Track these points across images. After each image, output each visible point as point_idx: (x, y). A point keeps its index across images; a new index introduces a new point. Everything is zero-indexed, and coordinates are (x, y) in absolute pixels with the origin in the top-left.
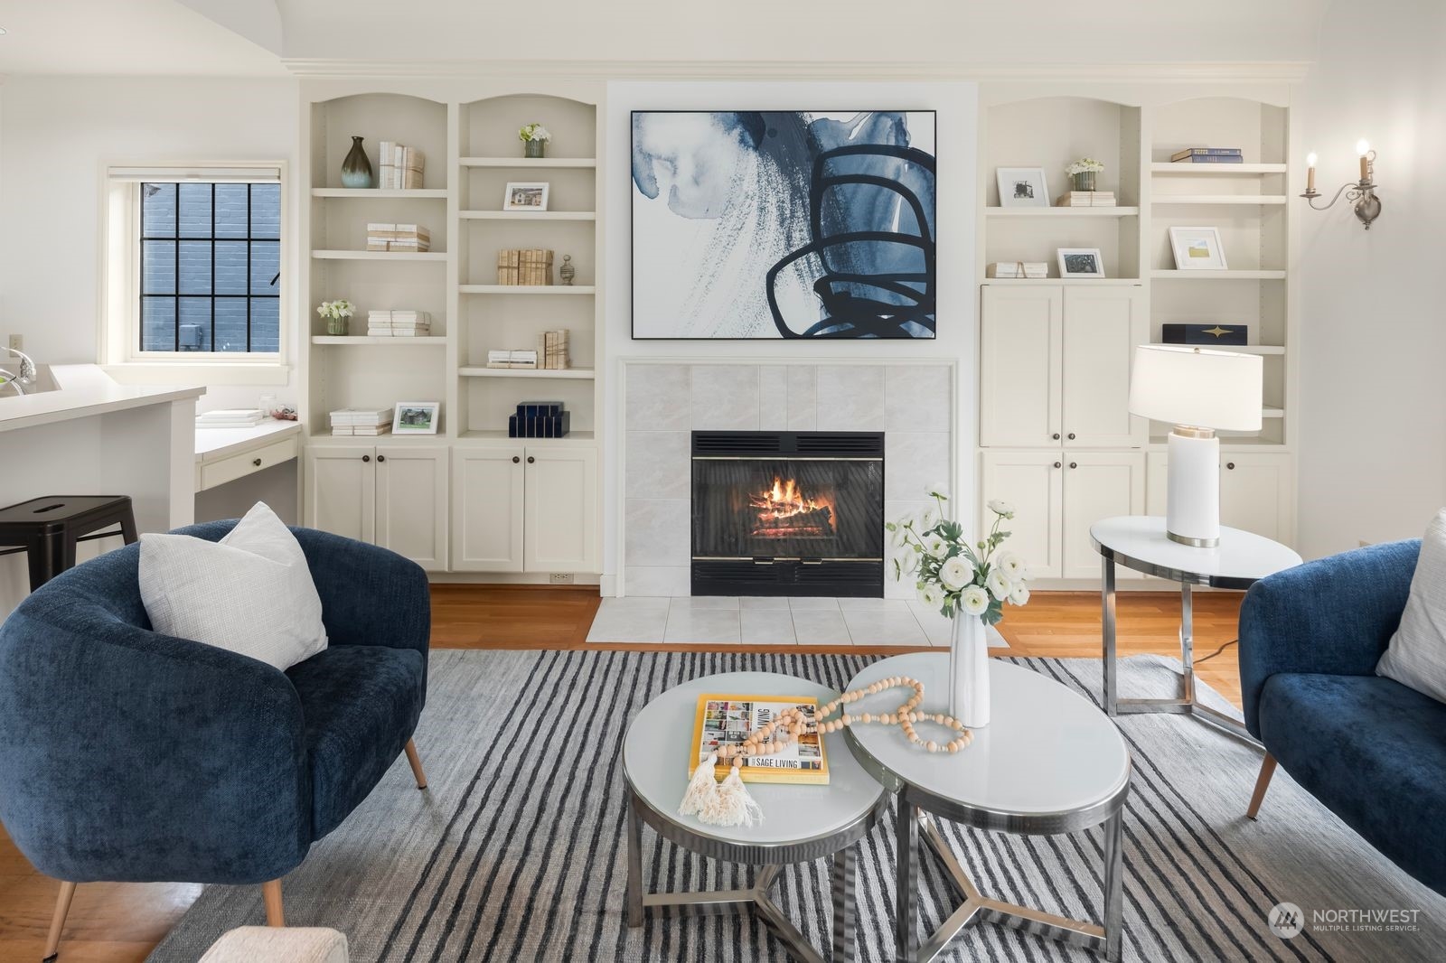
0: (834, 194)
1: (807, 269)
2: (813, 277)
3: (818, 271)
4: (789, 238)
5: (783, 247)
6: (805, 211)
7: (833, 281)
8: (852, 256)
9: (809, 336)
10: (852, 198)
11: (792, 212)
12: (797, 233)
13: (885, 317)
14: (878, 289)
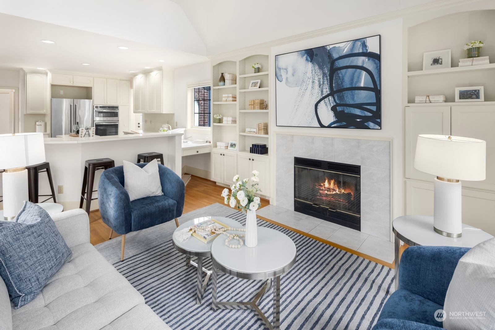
0: (338, 74)
1: (328, 102)
2: (331, 105)
3: (332, 103)
4: (322, 92)
5: (320, 95)
6: (327, 82)
7: (338, 107)
8: (345, 97)
9: (329, 127)
10: (345, 75)
11: (323, 82)
12: (325, 89)
13: (358, 120)
14: (355, 109)
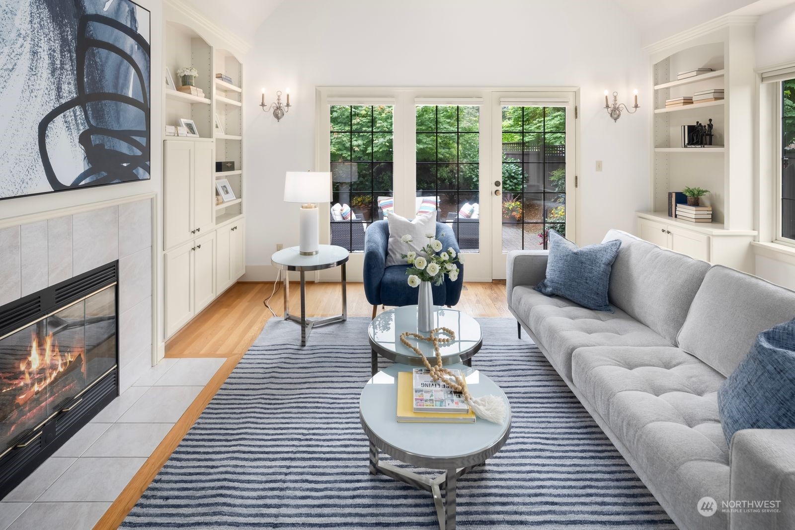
0: (94, 55)
1: (74, 121)
2: (78, 130)
3: (82, 124)
4: (59, 89)
5: (54, 97)
6: (72, 65)
7: (93, 134)
8: (105, 111)
9: (75, 186)
10: (106, 62)
11: (62, 63)
12: (66, 85)
